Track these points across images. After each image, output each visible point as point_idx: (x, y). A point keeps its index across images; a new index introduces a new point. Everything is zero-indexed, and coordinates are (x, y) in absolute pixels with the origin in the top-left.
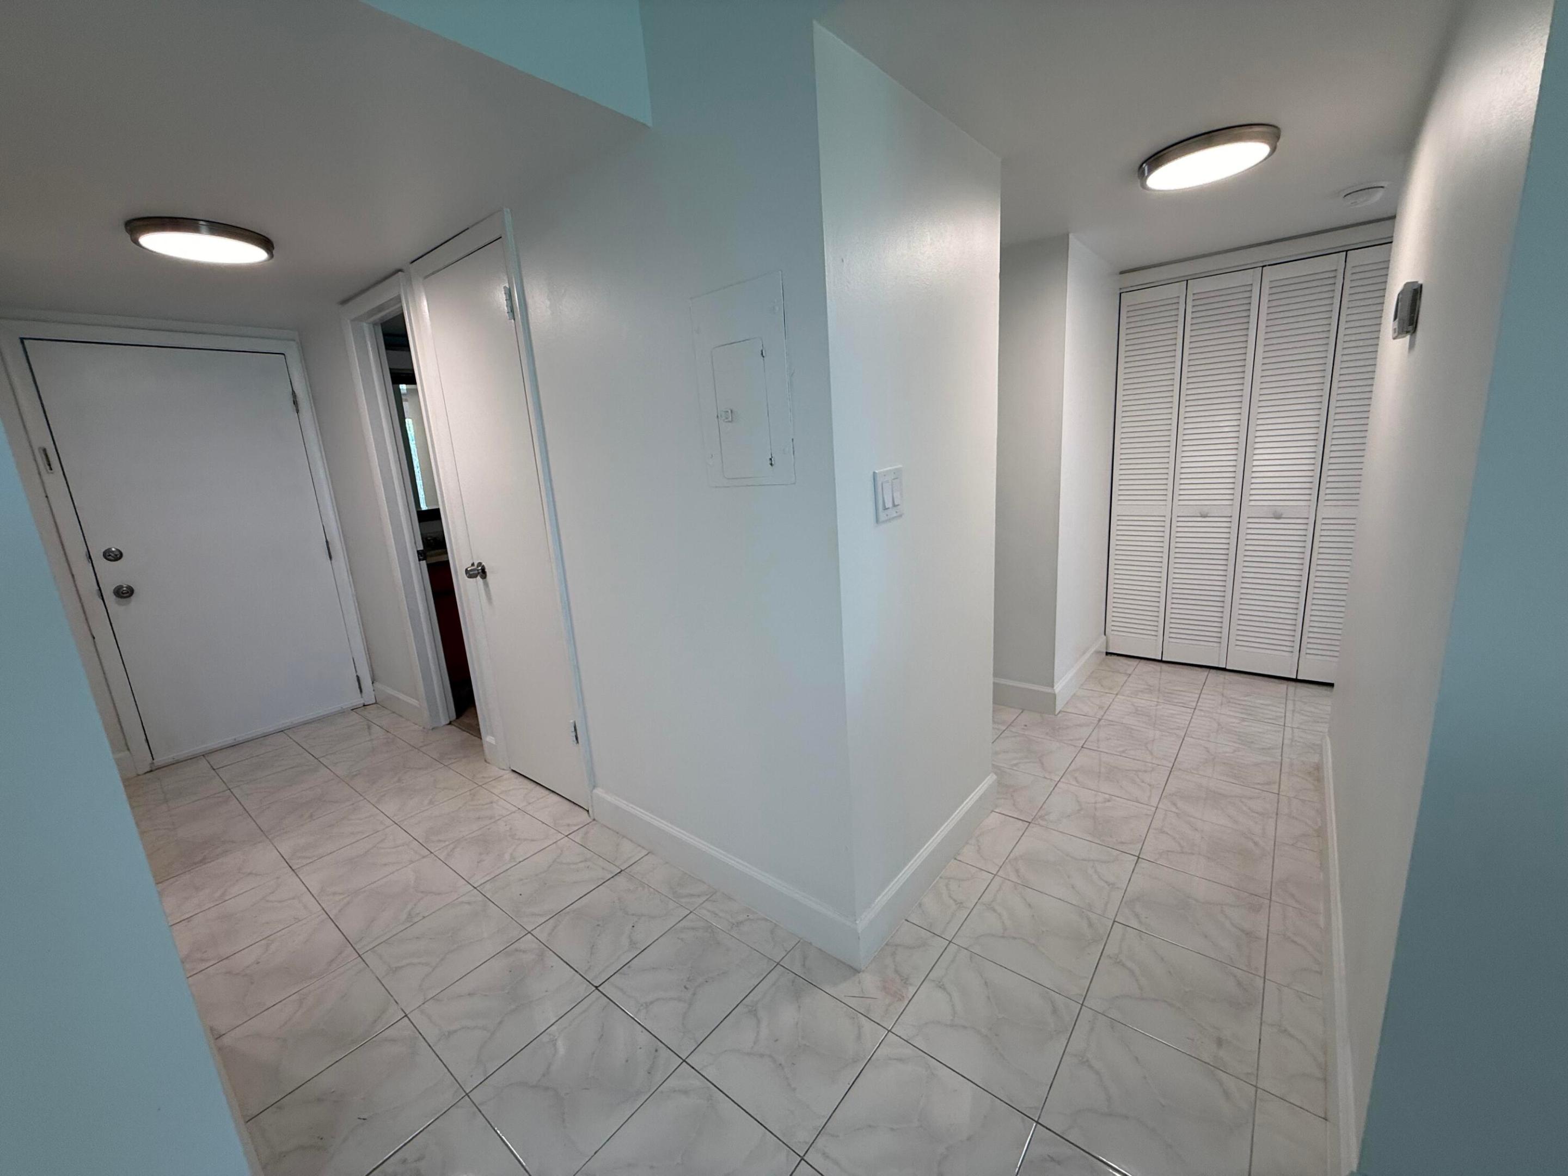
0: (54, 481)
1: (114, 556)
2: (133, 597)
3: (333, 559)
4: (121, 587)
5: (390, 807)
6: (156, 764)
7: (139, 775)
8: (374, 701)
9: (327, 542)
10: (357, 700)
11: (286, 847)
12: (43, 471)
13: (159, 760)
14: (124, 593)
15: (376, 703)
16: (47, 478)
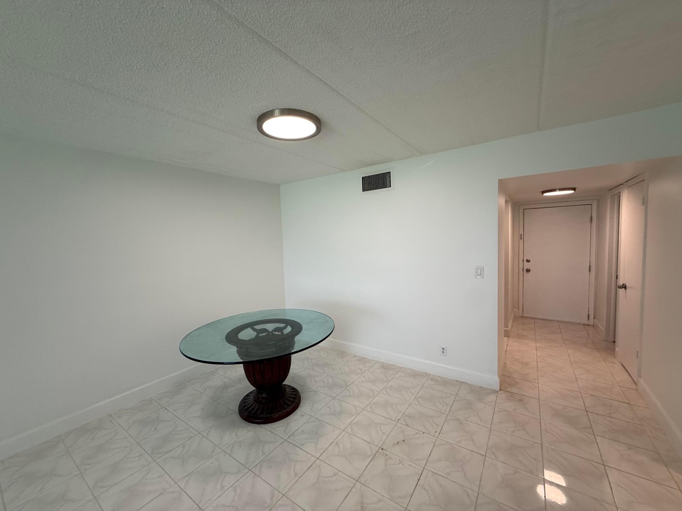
0: (521, 242)
1: (528, 261)
2: (530, 272)
3: (591, 272)
4: (528, 269)
5: (570, 351)
6: (523, 316)
7: (519, 317)
8: (593, 325)
9: (590, 266)
10: (586, 322)
11: (538, 345)
12: (520, 239)
13: (524, 315)
14: (528, 271)
15: (593, 326)
16: (520, 241)
